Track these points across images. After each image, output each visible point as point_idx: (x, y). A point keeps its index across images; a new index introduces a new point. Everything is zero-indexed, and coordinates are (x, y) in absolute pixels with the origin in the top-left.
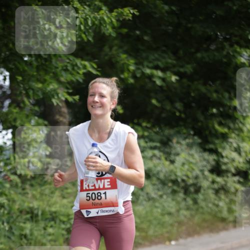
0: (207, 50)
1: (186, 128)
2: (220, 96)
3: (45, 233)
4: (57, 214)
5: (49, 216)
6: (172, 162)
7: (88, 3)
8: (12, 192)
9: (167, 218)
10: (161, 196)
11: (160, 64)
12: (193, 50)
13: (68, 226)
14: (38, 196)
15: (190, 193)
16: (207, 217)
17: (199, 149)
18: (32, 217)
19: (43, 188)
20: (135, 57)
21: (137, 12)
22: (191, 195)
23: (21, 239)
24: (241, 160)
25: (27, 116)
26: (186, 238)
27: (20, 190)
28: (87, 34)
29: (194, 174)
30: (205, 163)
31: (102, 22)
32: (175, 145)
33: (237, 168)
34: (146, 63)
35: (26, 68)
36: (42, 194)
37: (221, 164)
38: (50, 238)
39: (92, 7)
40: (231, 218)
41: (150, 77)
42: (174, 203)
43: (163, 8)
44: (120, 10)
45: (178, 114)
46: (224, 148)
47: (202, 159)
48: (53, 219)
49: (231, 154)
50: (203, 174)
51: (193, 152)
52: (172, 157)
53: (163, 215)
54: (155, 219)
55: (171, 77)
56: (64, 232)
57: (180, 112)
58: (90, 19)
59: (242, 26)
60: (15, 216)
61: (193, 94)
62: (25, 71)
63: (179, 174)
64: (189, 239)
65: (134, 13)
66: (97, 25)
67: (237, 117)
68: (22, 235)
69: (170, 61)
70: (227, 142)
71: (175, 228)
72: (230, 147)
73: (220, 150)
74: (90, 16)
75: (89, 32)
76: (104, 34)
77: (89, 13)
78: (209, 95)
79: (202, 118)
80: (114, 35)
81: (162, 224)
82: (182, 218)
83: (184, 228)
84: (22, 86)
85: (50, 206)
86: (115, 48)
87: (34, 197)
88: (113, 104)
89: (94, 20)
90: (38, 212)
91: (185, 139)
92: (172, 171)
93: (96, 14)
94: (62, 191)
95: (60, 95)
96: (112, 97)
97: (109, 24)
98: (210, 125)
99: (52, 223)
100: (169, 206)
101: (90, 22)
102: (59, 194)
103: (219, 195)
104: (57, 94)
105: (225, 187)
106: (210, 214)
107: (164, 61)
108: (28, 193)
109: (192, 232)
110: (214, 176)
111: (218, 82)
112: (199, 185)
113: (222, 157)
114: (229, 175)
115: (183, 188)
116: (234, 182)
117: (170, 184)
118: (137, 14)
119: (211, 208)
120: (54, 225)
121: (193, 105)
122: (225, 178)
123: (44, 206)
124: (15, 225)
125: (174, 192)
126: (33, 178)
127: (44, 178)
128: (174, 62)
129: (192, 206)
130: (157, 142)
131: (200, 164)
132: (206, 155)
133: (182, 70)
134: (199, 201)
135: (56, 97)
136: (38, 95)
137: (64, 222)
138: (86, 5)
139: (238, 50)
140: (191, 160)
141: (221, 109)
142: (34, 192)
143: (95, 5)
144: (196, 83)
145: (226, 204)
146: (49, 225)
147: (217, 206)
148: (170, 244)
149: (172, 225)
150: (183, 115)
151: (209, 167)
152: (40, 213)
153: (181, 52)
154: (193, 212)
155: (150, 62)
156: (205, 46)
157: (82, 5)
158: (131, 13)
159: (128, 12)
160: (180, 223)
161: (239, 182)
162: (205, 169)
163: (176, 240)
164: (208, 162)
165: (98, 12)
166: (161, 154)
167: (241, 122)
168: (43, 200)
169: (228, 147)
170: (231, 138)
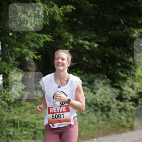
0: (115, 29)
1: (102, 74)
2: (122, 56)
3: (21, 134)
4: (28, 123)
5: (24, 124)
6: (95, 93)
7: (46, 3)
8: (3, 110)
9: (91, 126)
10: (88, 113)
11: (88, 37)
12: (106, 30)
13: (35, 130)
14: (17, 113)
15: (105, 111)
16: (115, 125)
17: (110, 86)
18: (14, 125)
19: (20, 108)
20: (73, 34)
21: (74, 8)
22: (105, 113)
23: (8, 137)
24: (134, 92)
25: (11, 67)
26: (102, 137)
27: (7, 109)
28: (45, 20)
29: (107, 100)
30: (113, 94)
31: (54, 13)
32: (96, 84)
33: (131, 97)
34: (79, 37)
35: (11, 40)
36: (20, 112)
37: (122, 94)
38: (24, 137)
39: (48, 5)
40: (128, 126)
41: (82, 45)
42: (96, 117)
43: (90, 5)
44: (65, 6)
45: (98, 66)
46: (124, 86)
47: (111, 92)
48: (26, 126)
49: (128, 89)
50: (112, 100)
51: (106, 87)
52: (95, 91)
53: (89, 124)
54: (85, 126)
55: (94, 45)
56: (32, 133)
57: (99, 65)
58: (47, 11)
59: (135, 16)
60: (4, 124)
61: (106, 55)
62: (10, 41)
63: (98, 100)
64: (104, 138)
65: (73, 8)
66: (51, 15)
67: (132, 67)
68: (8, 135)
69: (93, 35)
70: (126, 82)
71: (96, 131)
72: (128, 85)
73: (122, 87)
74: (47, 10)
75: (46, 19)
76: (56, 20)
77: (47, 8)
78: (116, 55)
79: (111, 68)
80: (61, 21)
81: (89, 129)
82: (100, 125)
83: (101, 131)
84: (8, 50)
85: (24, 119)
86: (62, 29)
87: (15, 113)
88: (69, 64)
89: (50, 12)
90: (17, 122)
91: (102, 80)
92: (94, 99)
93: (51, 8)
94: (31, 110)
95: (30, 55)
96: (68, 60)
97: (58, 14)
98: (116, 73)
99: (26, 128)
100: (93, 119)
101: (47, 14)
102: (30, 112)
103: (121, 112)
104: (29, 55)
105: (125, 108)
106: (116, 123)
107: (90, 35)
108: (12, 111)
109: (106, 133)
110: (119, 102)
111: (121, 48)
112: (110, 106)
113: (123, 90)
114: (127, 101)
115: (101, 108)
116: (130, 105)
117: (93, 106)
118: (75, 9)
119: (116, 120)
120: (27, 129)
121: (107, 60)
122: (125, 103)
123: (21, 118)
124: (4, 129)
125: (96, 111)
126: (15, 103)
127: (21, 102)
128: (96, 36)
129: (106, 119)
130: (86, 82)
131: (110, 95)
132: (114, 90)
133: (100, 41)
134: (110, 116)
135: (28, 56)
136: (17, 55)
137: (32, 128)
138: (45, 4)
139: (132, 29)
140: (105, 92)
141: (123, 63)
142: (15, 111)
143: (51, 4)
144: (108, 48)
145: (126, 117)
146: (24, 129)
147: (120, 118)
148: (93, 140)
149: (94, 129)
150: (101, 67)
151: (116, 97)
152: (18, 123)
153: (100, 31)
154: (107, 122)
155: (82, 36)
156: (113, 27)
157: (43, 4)
158: (71, 8)
159: (69, 8)
160: (99, 128)
161: (133, 105)
162: (114, 97)
163: (97, 138)
164: (115, 93)
165: (52, 8)
166: (88, 89)
167: (134, 71)
168: (20, 115)
169: (126, 85)
170: (128, 80)
